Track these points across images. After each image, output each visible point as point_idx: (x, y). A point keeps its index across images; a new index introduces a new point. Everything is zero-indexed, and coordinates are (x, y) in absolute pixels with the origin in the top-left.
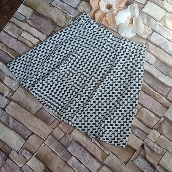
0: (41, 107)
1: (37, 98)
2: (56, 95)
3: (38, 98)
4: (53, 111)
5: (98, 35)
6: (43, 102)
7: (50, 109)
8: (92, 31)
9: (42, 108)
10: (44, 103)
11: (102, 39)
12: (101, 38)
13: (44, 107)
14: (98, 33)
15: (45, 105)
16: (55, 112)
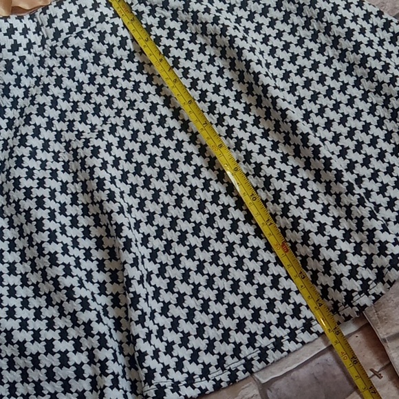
0: (256, 392)
1: (211, 389)
2: (230, 298)
3: (209, 385)
4: (301, 336)
5: (64, 36)
6: (242, 368)
7: (287, 346)
8: (36, 49)
9: (264, 388)
10: (248, 365)
11: (93, 30)
12: (86, 31)
13: (263, 381)
14: (57, 34)
15: (257, 366)
16: (311, 333)
